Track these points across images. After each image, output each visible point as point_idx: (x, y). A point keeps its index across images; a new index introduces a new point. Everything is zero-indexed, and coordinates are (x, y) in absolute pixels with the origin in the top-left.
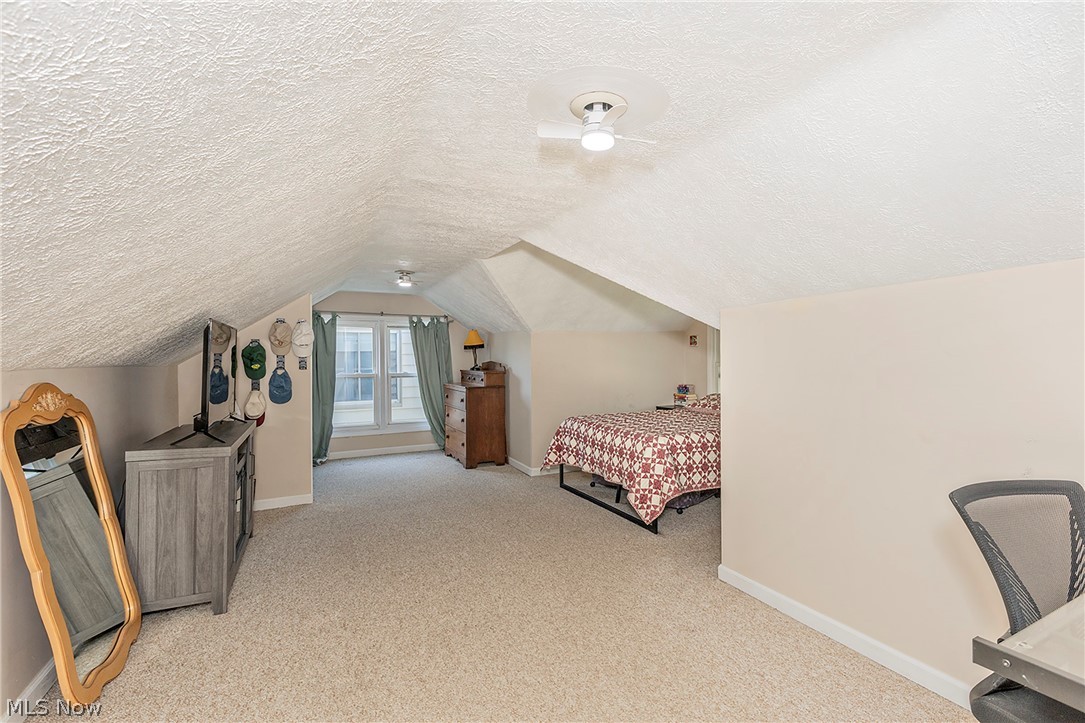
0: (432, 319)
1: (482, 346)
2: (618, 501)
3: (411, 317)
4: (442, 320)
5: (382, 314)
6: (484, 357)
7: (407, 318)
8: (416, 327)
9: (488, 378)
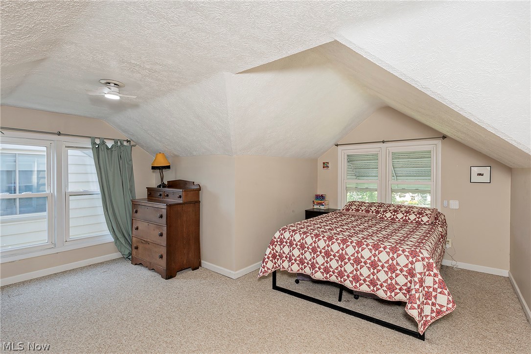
0: (116, 142)
1: (168, 167)
2: (340, 300)
3: (93, 139)
4: (125, 143)
5: (59, 134)
6: (169, 176)
7: (89, 140)
8: (98, 149)
9: (186, 196)
